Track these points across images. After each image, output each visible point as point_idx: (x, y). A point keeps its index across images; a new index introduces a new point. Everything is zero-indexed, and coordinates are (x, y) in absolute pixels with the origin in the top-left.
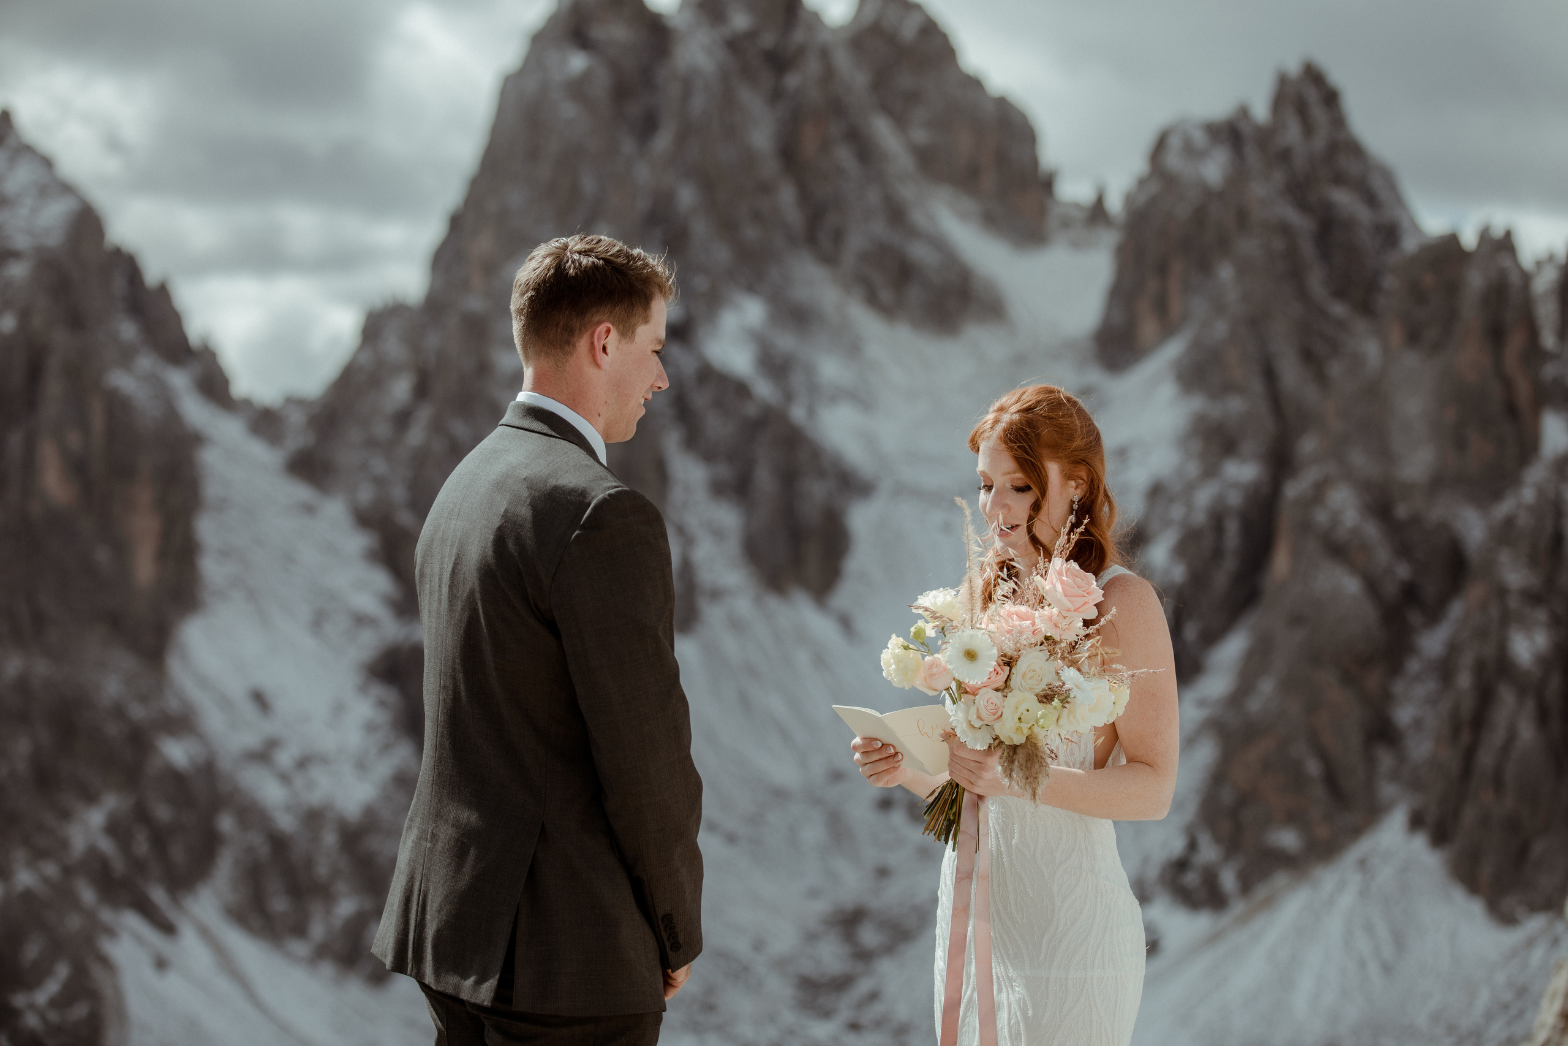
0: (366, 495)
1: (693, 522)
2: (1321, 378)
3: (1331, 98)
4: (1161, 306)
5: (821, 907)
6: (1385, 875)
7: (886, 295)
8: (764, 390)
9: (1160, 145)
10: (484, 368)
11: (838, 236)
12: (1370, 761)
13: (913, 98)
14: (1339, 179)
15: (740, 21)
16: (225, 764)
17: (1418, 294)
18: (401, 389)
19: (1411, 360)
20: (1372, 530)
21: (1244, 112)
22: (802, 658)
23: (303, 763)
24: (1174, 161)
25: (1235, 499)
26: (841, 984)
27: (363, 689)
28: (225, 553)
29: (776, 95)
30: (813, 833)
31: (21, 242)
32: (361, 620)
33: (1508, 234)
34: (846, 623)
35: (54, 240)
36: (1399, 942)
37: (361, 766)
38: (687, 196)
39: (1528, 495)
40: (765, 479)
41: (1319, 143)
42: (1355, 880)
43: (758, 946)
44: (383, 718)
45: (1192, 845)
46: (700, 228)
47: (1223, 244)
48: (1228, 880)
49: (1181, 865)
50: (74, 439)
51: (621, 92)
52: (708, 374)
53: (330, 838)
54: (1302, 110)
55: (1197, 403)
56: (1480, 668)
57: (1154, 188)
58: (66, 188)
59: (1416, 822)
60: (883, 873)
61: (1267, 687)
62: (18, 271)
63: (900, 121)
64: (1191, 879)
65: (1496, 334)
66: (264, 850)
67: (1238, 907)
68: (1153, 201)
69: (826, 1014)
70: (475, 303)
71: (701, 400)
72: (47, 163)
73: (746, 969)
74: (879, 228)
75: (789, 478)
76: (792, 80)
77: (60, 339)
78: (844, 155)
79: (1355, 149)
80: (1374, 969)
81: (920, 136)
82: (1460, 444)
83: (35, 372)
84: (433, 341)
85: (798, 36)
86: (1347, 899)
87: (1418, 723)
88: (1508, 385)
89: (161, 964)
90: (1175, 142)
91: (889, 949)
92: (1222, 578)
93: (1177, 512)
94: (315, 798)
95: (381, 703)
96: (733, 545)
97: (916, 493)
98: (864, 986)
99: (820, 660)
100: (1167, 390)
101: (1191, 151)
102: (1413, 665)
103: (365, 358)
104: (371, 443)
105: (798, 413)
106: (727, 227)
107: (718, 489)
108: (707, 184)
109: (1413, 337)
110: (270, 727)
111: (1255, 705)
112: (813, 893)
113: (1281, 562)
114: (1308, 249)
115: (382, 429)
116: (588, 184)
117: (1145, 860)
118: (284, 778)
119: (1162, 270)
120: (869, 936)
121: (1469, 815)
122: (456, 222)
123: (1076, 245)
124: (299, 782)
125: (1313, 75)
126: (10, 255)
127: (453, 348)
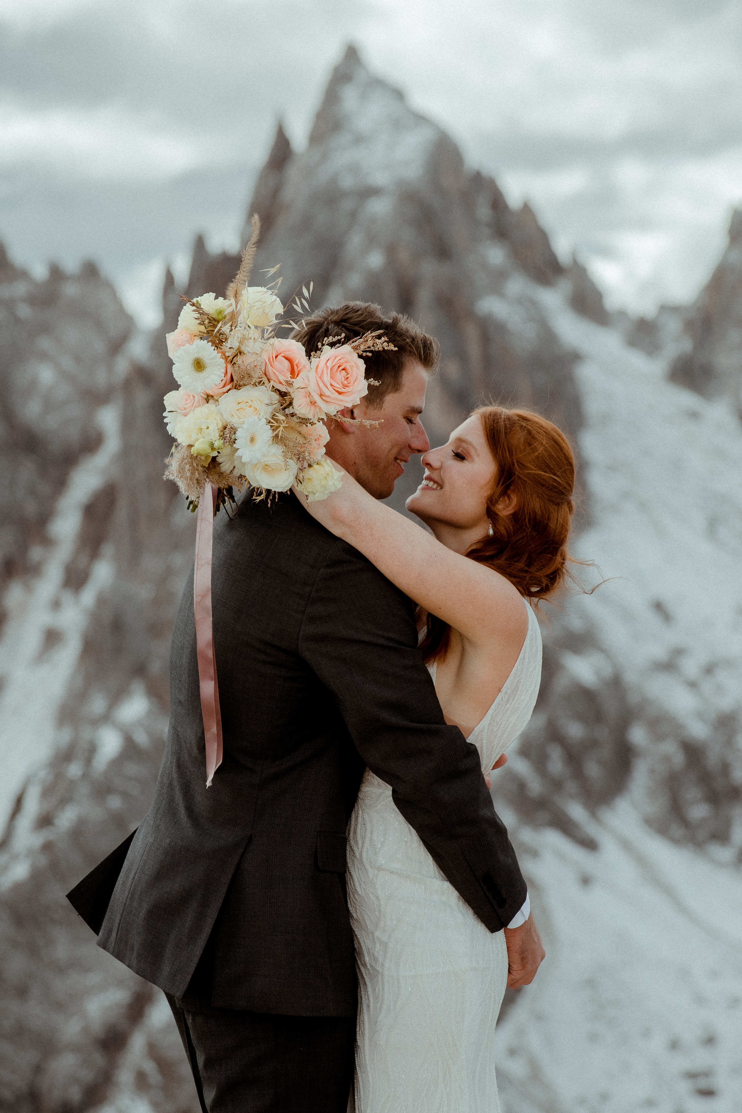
16: (630, 677)
23: (709, 670)
28: (612, 468)
31: (380, 179)
35: (413, 172)
58: (421, 119)
62: (380, 207)
66: (679, 759)
72: (398, 93)
77: (428, 270)
89: (586, 881)
94: (724, 703)
110: (674, 637)
118: (693, 685)
124: (707, 687)
126: (372, 192)
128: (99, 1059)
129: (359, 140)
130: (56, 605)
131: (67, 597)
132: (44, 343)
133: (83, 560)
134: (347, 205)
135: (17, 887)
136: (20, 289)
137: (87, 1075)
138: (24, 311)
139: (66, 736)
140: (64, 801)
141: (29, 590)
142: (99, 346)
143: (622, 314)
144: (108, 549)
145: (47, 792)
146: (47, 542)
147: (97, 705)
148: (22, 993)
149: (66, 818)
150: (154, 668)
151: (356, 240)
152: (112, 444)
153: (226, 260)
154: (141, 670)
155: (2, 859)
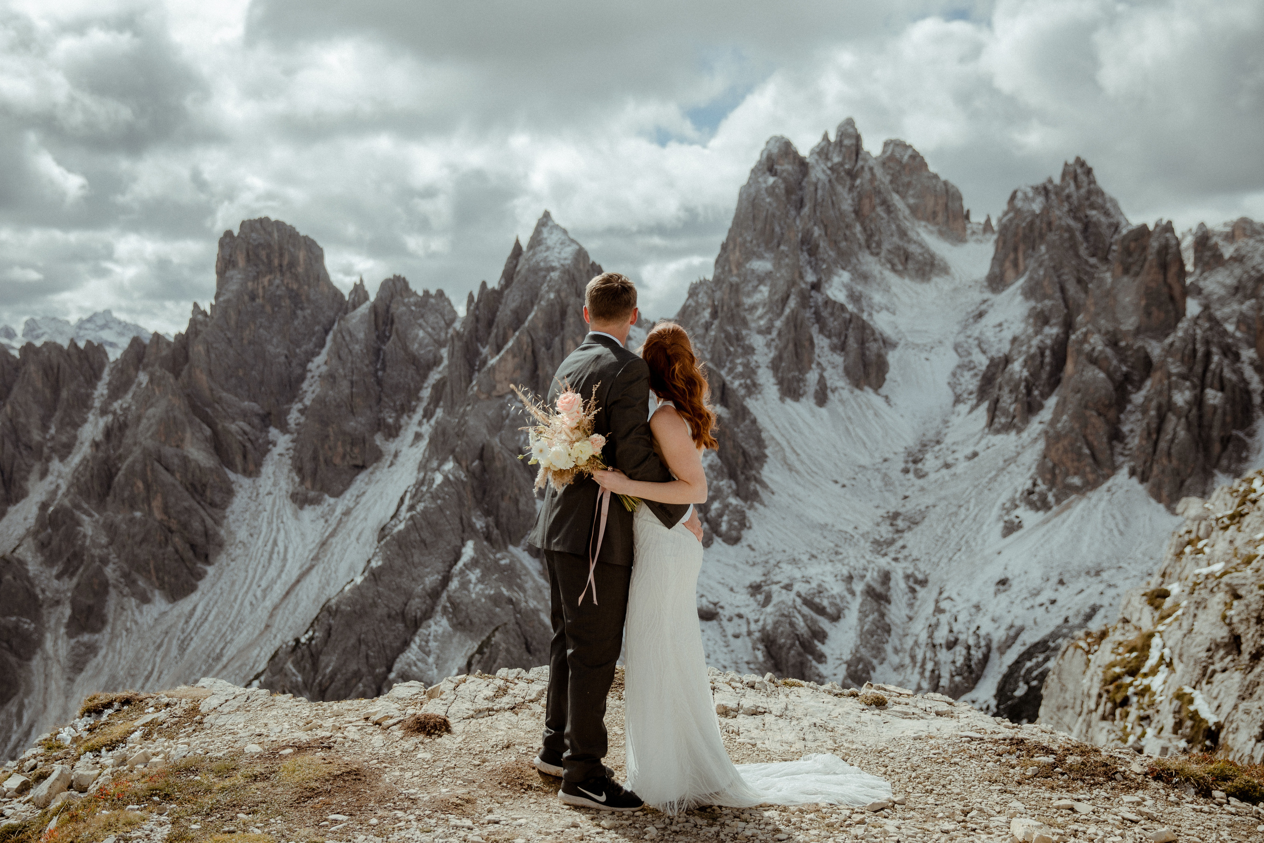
1: (823, 361)
2: (1086, 291)
3: (1089, 172)
4: (1015, 264)
5: (882, 512)
6: (1120, 494)
7: (900, 267)
8: (850, 307)
9: (1013, 197)
10: (738, 305)
11: (879, 244)
12: (1112, 448)
13: (909, 185)
14: (1092, 206)
15: (836, 159)
17: (1127, 251)
18: (707, 314)
19: (1126, 279)
20: (1109, 351)
21: (1050, 181)
22: (870, 414)
24: (1019, 203)
25: (1049, 342)
26: (892, 542)
29: (852, 188)
30: (877, 483)
31: (555, 264)
33: (1170, 223)
34: (887, 397)
35: (568, 262)
36: (1127, 522)
38: (817, 232)
39: (1180, 334)
40: (852, 343)
41: (1083, 191)
42: (1107, 497)
43: (856, 528)
45: (1035, 485)
46: (822, 244)
47: (1042, 236)
48: (1051, 498)
49: (1031, 493)
51: (789, 191)
52: (828, 302)
54: (1075, 178)
55: (1032, 303)
56: (1159, 408)
57: (1011, 215)
58: (573, 241)
59: (1132, 473)
60: (906, 497)
61: (1065, 417)
62: (555, 275)
63: (903, 197)
64: (1035, 497)
65: (1164, 267)
67: (1055, 508)
68: (1010, 220)
69: (885, 555)
70: (735, 279)
71: (825, 313)
72: (565, 232)
73: (852, 536)
74: (896, 239)
75: (862, 343)
76: (858, 182)
77: (572, 300)
78: (880, 210)
79: (1100, 193)
80: (1116, 533)
81: (911, 201)
82: (1149, 314)
83: (563, 313)
84: (718, 295)
85: (860, 163)
86: (1103, 504)
87: (1132, 431)
88: (1170, 288)
90: (1020, 195)
91: (909, 528)
92: (1044, 376)
93: (1024, 348)
96: (841, 370)
97: (916, 346)
98: (900, 543)
99: (876, 414)
100: (1019, 298)
101: (1026, 198)
102: (1129, 407)
103: (692, 302)
105: (865, 316)
106: (835, 243)
107: (834, 348)
108: (826, 227)
109: (1126, 271)
111: (1059, 425)
112: (877, 507)
113: (1070, 367)
114: (1079, 236)
115: (700, 331)
116: (777, 229)
117: (1016, 491)
119: (1016, 249)
120: (900, 523)
121: (1156, 469)
122: (724, 247)
123: (979, 241)
125: (1080, 162)
126: (553, 269)
127: (726, 297)
128: (428, 601)
129: (548, 248)
130: (420, 424)
131: (425, 421)
132: (421, 321)
133: (432, 407)
134: (542, 273)
135: (400, 532)
136: (412, 300)
137: (424, 607)
138: (413, 308)
139: (422, 474)
140: (420, 501)
141: (410, 417)
142: (442, 323)
143: (647, 321)
144: (441, 403)
145: (412, 497)
146: (419, 399)
147: (435, 464)
148: (401, 574)
149: (420, 507)
150: (457, 450)
151: (545, 287)
152: (446, 362)
153: (494, 291)
154: (453, 452)
155: (393, 523)
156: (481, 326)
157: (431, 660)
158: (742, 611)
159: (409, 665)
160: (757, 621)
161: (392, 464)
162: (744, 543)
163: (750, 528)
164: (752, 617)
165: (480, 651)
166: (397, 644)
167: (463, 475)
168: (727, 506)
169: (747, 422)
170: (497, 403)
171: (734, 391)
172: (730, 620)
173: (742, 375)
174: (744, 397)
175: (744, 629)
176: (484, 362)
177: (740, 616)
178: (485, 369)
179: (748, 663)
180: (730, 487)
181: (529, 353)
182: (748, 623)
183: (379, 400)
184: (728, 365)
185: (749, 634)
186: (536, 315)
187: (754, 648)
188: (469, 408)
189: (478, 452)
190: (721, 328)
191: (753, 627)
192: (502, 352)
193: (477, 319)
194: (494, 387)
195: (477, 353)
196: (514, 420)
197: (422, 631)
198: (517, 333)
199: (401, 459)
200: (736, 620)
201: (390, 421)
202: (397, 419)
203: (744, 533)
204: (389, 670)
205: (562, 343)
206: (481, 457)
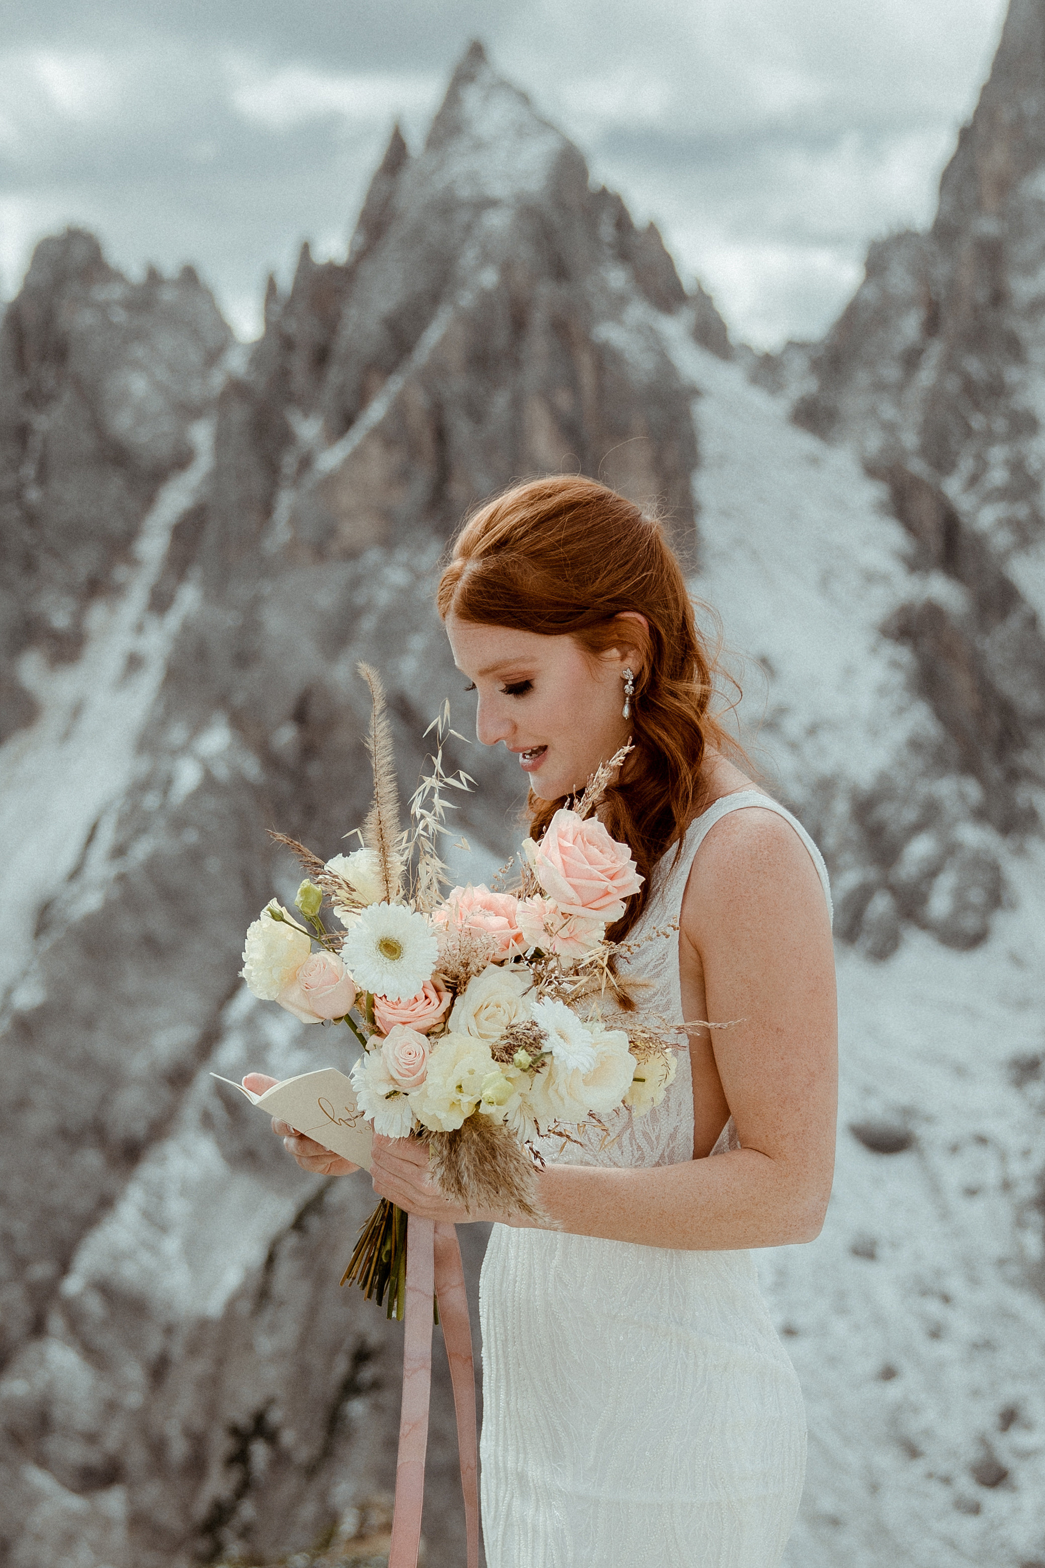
0: (874, 443)
10: (999, 298)
18: (910, 326)
23: (812, 730)
27: (874, 650)
28: (725, 513)
31: (499, 189)
32: (871, 577)
35: (534, 185)
37: (874, 732)
44: (898, 679)
50: (564, 400)
53: (841, 807)
58: (547, 126)
62: (498, 220)
70: (990, 227)
72: (525, 99)
77: (544, 292)
84: (943, 271)
94: (825, 767)
95: (894, 664)
103: (871, 294)
104: (879, 387)
110: (777, 694)
115: (891, 372)
118: (794, 746)
122: (966, 136)
124: (809, 749)
126: (489, 203)
127: (967, 276)
128: (165, 1094)
129: (479, 146)
130: (139, 629)
131: (152, 618)
132: (139, 351)
133: (169, 580)
134: (463, 217)
136: (115, 292)
138: (119, 316)
140: (141, 831)
141: (111, 609)
142: (194, 357)
143: (746, 348)
144: (196, 573)
145: (122, 823)
146: (133, 562)
147: (177, 734)
148: (89, 1023)
149: (142, 850)
150: (239, 699)
151: (469, 256)
152: (204, 463)
153: (332, 270)
154: (222, 700)
155: (75, 888)
156: (299, 363)
157: (172, 1245)
158: (993, 1127)
159: (118, 1257)
160: (1026, 1153)
161: (66, 736)
162: (997, 947)
163: (1013, 906)
164: (1014, 1141)
165: (299, 1225)
166: (83, 1204)
167: (252, 767)
168: (950, 850)
169: (1014, 623)
170: (339, 573)
171: (979, 542)
172: (954, 1149)
173: (1008, 494)
174: (1005, 556)
175: (991, 1176)
176: (306, 462)
177: (982, 1140)
178: (310, 481)
179: (1001, 1262)
180: (962, 796)
181: (427, 439)
182: (1003, 1157)
183: (29, 565)
184: (966, 465)
185: (1007, 1186)
186: (445, 339)
187: (1020, 1223)
188: (267, 588)
189: (287, 704)
190: (950, 365)
191: (1018, 1169)
192: (357, 435)
193: (288, 344)
194: (330, 531)
195: (286, 438)
196: (387, 617)
197: (148, 1171)
198: (396, 384)
199: (89, 722)
200: (972, 1153)
201: (60, 620)
202: (79, 617)
203: (1001, 922)
204: (65, 1267)
205: (517, 404)
206: (300, 716)
